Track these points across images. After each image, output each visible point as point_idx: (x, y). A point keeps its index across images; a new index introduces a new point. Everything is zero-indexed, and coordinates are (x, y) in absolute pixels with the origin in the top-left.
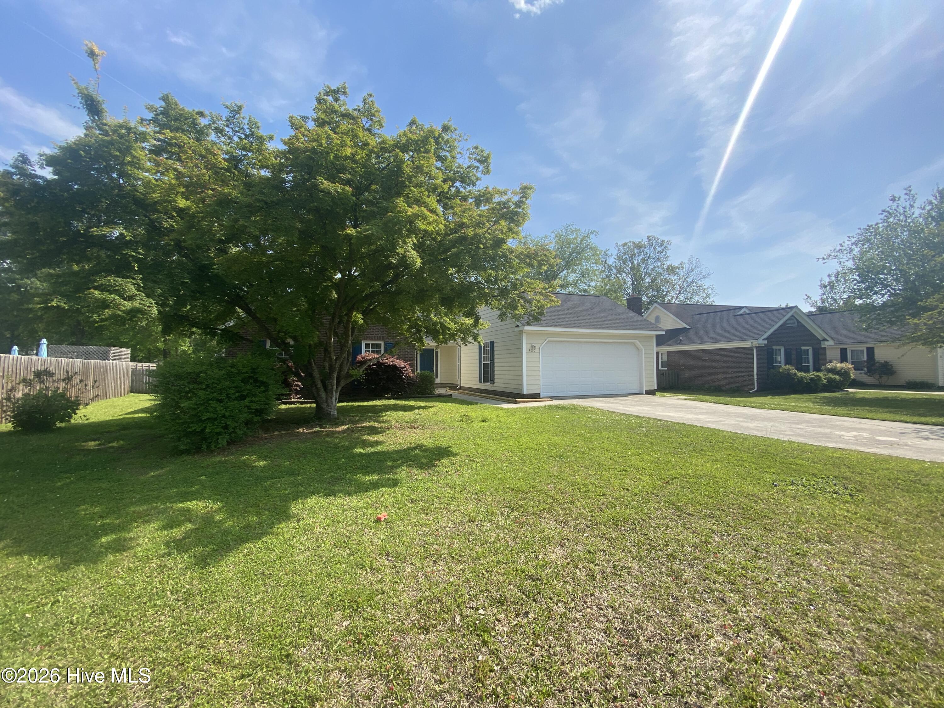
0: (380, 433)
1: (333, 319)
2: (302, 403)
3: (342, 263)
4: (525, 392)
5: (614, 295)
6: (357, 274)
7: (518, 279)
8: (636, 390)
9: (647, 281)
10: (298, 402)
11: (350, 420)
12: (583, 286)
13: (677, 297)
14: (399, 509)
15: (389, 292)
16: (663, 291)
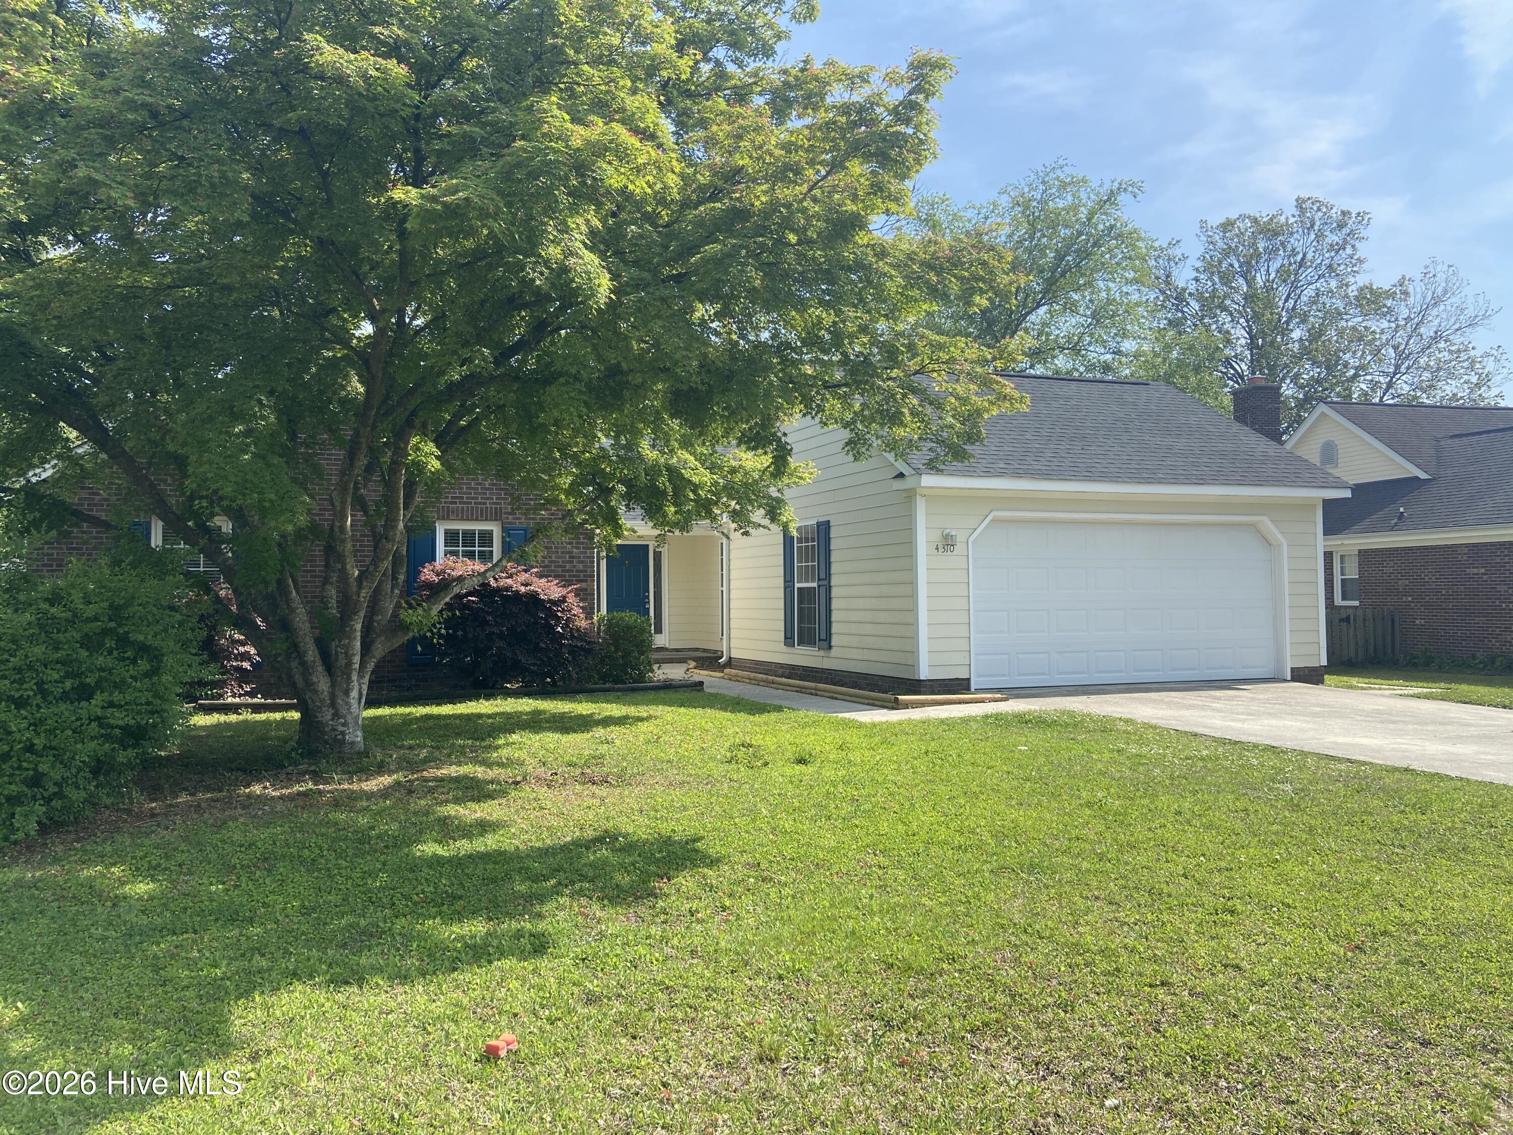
0: (490, 796)
1: (352, 456)
2: (257, 709)
3: (377, 293)
4: (925, 673)
5: (1193, 379)
6: (419, 322)
7: (902, 334)
8: (1261, 665)
9: (1296, 334)
10: (247, 706)
11: (401, 759)
12: (1098, 354)
13: (1390, 385)
14: (552, 1021)
15: (515, 376)
16: (1346, 365)
